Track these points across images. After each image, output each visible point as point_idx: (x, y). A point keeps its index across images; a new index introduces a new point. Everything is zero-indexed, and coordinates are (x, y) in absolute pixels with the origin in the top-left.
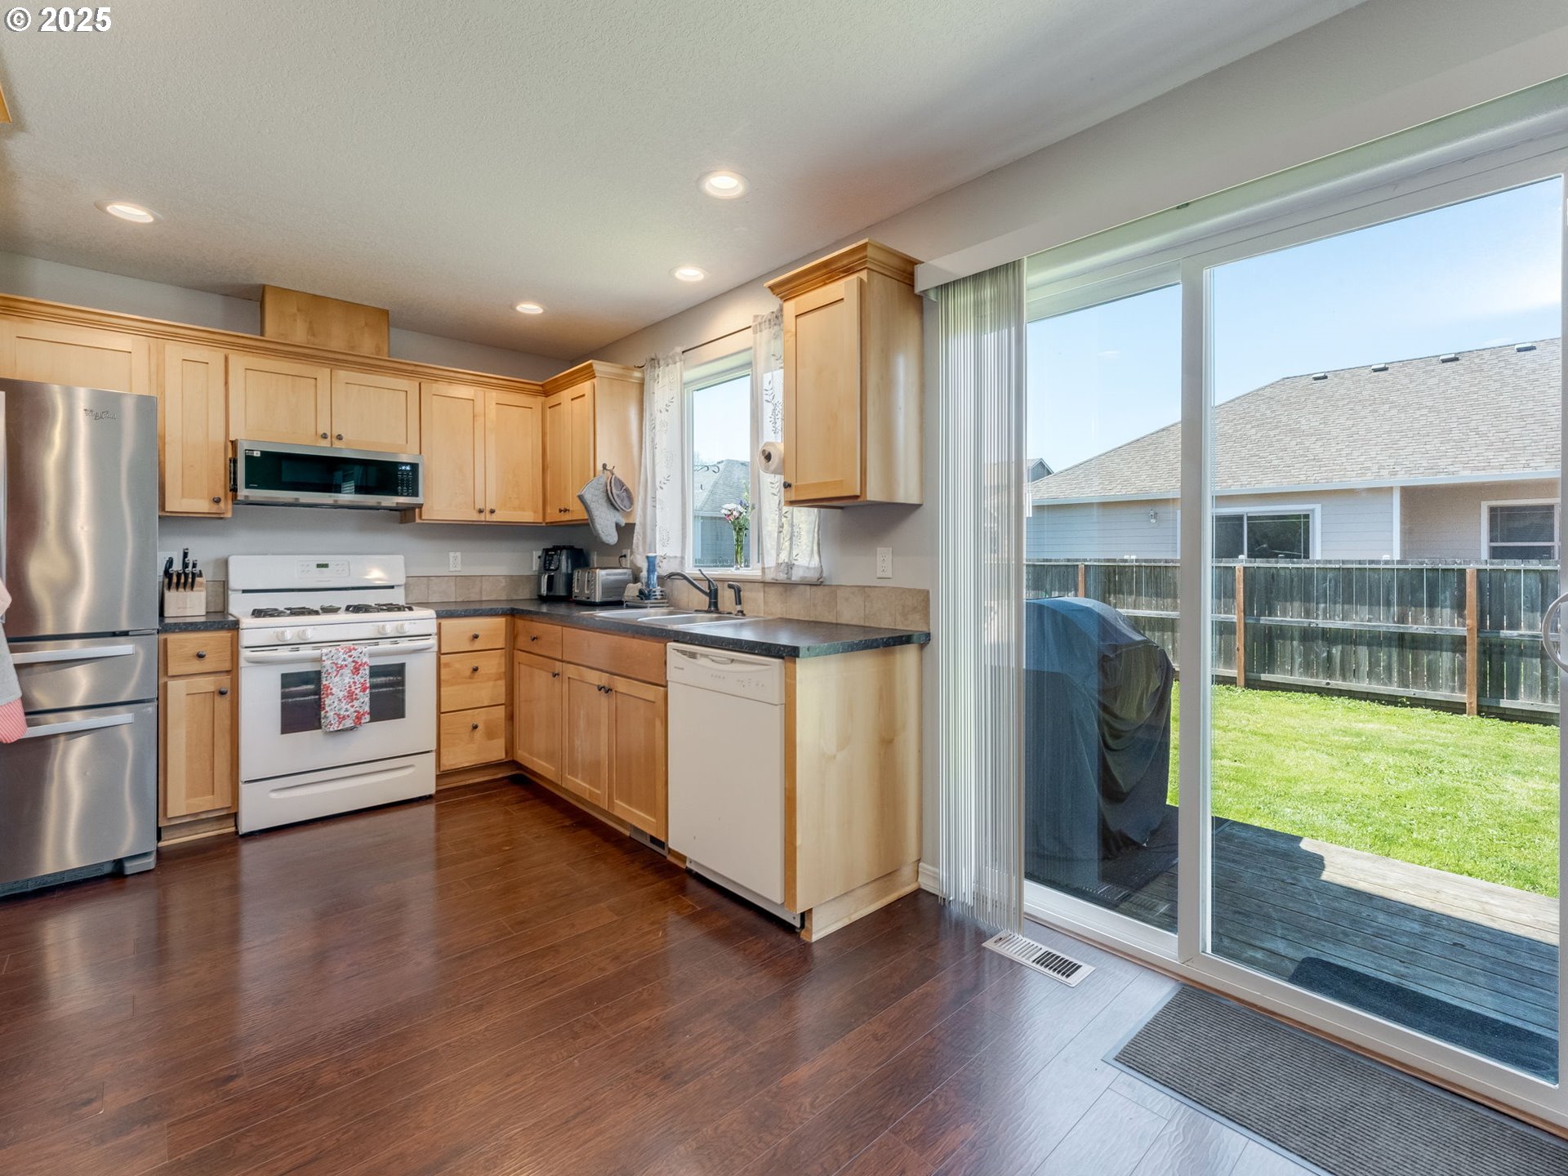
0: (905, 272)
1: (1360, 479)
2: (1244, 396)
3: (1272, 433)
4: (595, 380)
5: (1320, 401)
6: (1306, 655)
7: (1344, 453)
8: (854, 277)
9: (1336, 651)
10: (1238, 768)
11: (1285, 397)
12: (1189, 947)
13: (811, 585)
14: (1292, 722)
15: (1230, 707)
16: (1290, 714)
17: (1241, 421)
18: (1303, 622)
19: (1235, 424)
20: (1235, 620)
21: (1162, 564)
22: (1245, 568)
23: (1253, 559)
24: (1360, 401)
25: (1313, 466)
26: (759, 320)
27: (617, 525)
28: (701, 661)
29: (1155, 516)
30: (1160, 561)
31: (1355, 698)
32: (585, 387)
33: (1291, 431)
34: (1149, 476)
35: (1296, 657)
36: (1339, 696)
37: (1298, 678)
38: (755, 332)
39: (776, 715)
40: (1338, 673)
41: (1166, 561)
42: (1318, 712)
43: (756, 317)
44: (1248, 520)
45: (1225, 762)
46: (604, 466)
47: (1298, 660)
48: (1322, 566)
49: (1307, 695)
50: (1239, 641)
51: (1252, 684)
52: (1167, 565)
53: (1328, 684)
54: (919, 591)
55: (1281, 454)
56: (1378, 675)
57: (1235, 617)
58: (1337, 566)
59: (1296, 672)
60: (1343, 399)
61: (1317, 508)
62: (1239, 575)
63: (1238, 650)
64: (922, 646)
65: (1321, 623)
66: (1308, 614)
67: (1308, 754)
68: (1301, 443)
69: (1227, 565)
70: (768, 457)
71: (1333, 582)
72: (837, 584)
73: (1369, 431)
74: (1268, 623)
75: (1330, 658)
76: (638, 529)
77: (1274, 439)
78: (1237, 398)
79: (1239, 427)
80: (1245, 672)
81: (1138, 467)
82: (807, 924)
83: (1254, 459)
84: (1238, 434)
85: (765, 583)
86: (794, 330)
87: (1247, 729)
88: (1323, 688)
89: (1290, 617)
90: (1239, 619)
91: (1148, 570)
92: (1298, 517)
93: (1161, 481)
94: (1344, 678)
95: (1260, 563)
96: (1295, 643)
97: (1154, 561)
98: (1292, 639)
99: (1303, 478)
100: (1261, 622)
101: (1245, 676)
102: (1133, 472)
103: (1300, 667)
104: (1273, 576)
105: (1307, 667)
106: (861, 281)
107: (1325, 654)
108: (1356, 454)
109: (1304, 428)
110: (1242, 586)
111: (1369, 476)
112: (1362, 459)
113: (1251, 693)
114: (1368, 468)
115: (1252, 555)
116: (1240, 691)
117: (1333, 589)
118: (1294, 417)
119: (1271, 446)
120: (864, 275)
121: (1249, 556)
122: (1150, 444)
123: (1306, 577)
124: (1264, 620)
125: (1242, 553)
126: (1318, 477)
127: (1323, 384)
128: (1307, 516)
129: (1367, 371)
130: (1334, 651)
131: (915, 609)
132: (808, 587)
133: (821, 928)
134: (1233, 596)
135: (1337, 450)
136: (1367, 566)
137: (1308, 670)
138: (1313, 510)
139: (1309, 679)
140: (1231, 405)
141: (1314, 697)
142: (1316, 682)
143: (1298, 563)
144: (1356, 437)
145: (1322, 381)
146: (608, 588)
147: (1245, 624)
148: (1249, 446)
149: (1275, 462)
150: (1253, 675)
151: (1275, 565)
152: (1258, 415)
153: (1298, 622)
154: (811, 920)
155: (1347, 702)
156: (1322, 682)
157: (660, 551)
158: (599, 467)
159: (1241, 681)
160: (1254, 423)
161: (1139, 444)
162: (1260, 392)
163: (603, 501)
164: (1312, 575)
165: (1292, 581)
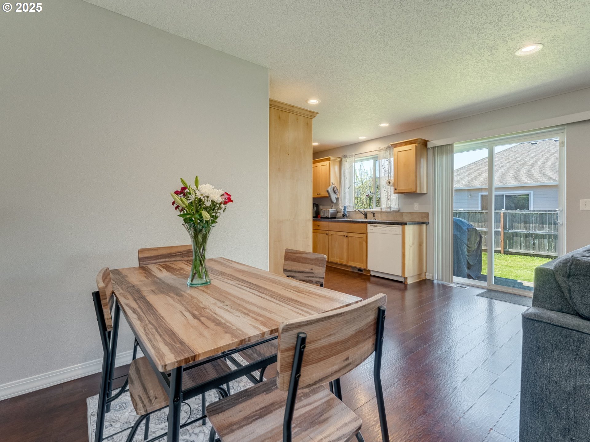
0: (425, 143)
1: (548, 182)
2: (504, 150)
3: (515, 165)
4: (330, 161)
5: (534, 153)
6: (526, 243)
7: (542, 172)
8: (414, 145)
9: (537, 241)
10: (500, 273)
11: (520, 151)
12: (489, 284)
13: (395, 212)
14: (520, 263)
15: (498, 259)
16: (520, 262)
17: (503, 160)
18: (524, 232)
19: (501, 161)
20: (500, 231)
21: (474, 212)
22: (504, 213)
23: (507, 210)
24: (549, 153)
25: (530, 177)
26: (380, 149)
27: (336, 198)
28: (378, 227)
29: (470, 195)
30: (473, 211)
31: (543, 257)
32: (327, 163)
33: (522, 164)
34: (468, 180)
35: (522, 243)
36: (538, 257)
37: (523, 251)
38: (379, 152)
39: (400, 237)
40: (537, 249)
41: (475, 211)
42: (529, 261)
43: (379, 148)
44: (506, 196)
45: (497, 272)
46: (332, 183)
47: (523, 245)
48: (531, 212)
49: (526, 256)
50: (502, 237)
51: (506, 253)
52: (476, 212)
53: (533, 253)
54: (427, 213)
55: (518, 172)
56: (552, 249)
57: (500, 230)
58: (537, 212)
59: (522, 249)
60: (543, 152)
61: (532, 192)
62: (502, 215)
63: (501, 241)
64: (427, 225)
65: (531, 232)
66: (526, 228)
67: (524, 271)
68: (526, 168)
69: (498, 212)
70: (390, 183)
71: (535, 218)
72: (403, 212)
73: (552, 164)
74: (512, 232)
75: (534, 244)
76: (340, 199)
77: (516, 167)
78: (502, 151)
79: (502, 162)
80: (504, 249)
81: (464, 177)
82: (406, 281)
83: (508, 174)
84: (502, 165)
85: (381, 212)
86: (397, 154)
87: (504, 265)
88: (532, 254)
89: (520, 229)
90: (502, 231)
91: (469, 214)
92: (525, 195)
93: (472, 182)
94: (539, 250)
95: (509, 211)
96: (522, 239)
97: (471, 211)
98: (521, 237)
99: (526, 181)
100: (509, 231)
101: (504, 250)
102: (462, 179)
103: (524, 247)
104: (513, 215)
105: (526, 247)
106: (416, 146)
107: (533, 243)
108: (547, 172)
109: (527, 163)
110: (503, 219)
111: (552, 181)
112: (549, 174)
113: (506, 256)
114: (551, 178)
115: (507, 208)
116: (502, 255)
117: (535, 220)
118: (524, 158)
119: (514, 169)
120: (417, 145)
121: (506, 209)
122: (468, 169)
123: (526, 216)
124: (510, 231)
125: (503, 208)
126: (532, 181)
127: (535, 146)
128: (528, 195)
129: (553, 141)
130: (536, 241)
131: (425, 217)
132: (394, 213)
133: (410, 281)
134: (500, 222)
135: (540, 171)
136: (548, 212)
137: (526, 248)
138: (530, 193)
139: (527, 251)
140: (499, 154)
141: (529, 257)
142: (529, 252)
143: (523, 211)
144: (547, 166)
145: (535, 145)
146: (332, 214)
147: (504, 232)
148: (506, 169)
149: (516, 175)
150: (507, 250)
151: (515, 212)
152: (510, 158)
153: (523, 231)
154: (407, 279)
155: (540, 259)
156: (531, 252)
157: (347, 204)
158: (331, 183)
159: (502, 252)
160: (508, 161)
161: (464, 168)
162: (511, 149)
163: (333, 192)
164: (528, 215)
165: (521, 217)
